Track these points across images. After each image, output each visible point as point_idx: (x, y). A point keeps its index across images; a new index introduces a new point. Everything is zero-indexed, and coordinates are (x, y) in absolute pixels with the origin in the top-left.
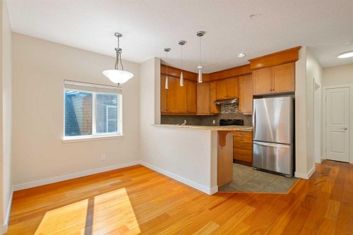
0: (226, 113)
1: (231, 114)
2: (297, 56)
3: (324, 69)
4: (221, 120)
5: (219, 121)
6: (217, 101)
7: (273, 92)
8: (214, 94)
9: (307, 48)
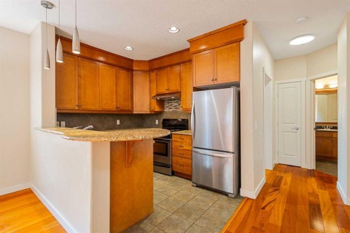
0: (170, 111)
1: (175, 112)
2: (242, 34)
3: (276, 61)
4: (164, 120)
5: (162, 121)
6: (158, 95)
7: (216, 83)
8: (154, 86)
9: (254, 22)
